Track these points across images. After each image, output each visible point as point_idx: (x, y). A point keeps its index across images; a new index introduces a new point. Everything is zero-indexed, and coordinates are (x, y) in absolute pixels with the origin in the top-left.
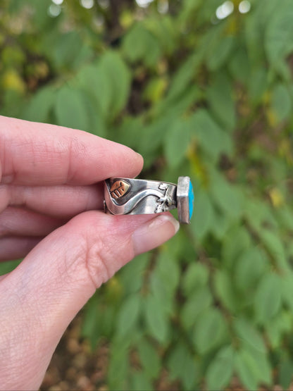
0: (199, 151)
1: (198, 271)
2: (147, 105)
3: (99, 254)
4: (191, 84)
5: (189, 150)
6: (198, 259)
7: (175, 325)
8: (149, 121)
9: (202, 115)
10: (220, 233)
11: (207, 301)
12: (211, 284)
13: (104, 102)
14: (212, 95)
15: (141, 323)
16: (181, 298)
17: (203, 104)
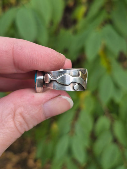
0: (106, 50)
1: (104, 121)
2: (75, 22)
3: (21, 114)
4: (102, 9)
5: (99, 50)
6: (104, 114)
7: (90, 152)
8: (75, 32)
9: (108, 28)
10: (118, 99)
11: (110, 139)
12: (111, 129)
13: (47, 18)
14: (115, 16)
15: (70, 151)
16: (94, 137)
17: (109, 22)
